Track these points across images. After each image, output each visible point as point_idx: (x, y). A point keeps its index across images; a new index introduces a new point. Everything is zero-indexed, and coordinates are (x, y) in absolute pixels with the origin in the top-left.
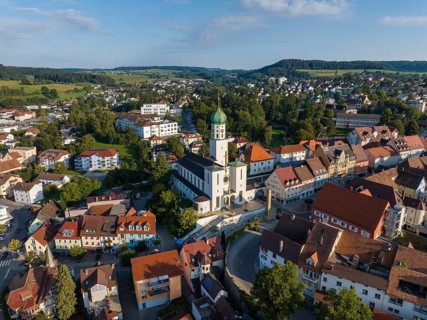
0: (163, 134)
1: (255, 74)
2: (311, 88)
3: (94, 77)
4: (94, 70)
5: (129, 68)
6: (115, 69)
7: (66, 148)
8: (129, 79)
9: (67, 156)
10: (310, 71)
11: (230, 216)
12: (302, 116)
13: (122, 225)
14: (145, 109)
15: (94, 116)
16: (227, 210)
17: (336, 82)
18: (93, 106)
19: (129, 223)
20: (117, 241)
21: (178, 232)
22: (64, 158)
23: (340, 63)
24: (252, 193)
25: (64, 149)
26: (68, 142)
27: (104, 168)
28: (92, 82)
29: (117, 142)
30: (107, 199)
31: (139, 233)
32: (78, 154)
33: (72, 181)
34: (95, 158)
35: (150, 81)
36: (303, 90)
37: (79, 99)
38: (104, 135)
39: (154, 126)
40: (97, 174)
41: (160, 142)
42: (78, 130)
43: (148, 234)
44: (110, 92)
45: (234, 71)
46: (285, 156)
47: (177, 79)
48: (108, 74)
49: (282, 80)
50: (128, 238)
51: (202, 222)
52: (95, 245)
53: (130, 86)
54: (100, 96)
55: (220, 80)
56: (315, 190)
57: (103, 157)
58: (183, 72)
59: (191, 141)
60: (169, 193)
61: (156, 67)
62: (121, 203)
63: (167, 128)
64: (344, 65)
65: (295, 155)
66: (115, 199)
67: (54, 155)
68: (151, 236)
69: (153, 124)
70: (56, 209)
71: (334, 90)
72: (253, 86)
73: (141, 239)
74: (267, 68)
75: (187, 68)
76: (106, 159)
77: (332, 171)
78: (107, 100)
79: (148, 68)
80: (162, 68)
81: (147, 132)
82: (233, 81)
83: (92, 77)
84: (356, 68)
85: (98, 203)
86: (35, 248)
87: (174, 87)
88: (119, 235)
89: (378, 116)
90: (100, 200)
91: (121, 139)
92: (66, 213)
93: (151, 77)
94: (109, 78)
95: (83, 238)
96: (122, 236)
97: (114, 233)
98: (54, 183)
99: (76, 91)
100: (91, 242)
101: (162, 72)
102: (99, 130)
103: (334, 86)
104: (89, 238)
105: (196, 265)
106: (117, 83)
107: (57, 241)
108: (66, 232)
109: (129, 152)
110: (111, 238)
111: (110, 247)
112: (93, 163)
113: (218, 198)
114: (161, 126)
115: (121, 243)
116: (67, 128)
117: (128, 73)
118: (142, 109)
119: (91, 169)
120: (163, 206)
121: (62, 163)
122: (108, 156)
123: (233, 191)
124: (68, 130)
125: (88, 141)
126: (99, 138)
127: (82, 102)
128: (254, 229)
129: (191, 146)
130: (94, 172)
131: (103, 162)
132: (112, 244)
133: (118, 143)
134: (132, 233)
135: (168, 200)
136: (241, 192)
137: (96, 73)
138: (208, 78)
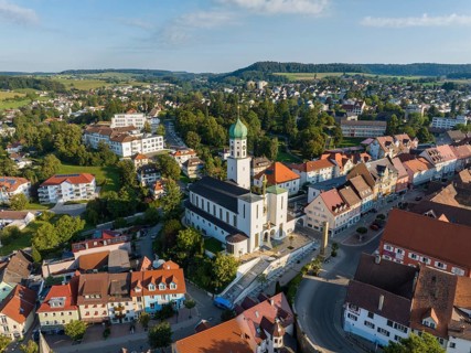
0: (146, 151)
1: (229, 78)
2: (297, 93)
3: (38, 82)
4: (36, 74)
5: (79, 72)
6: (62, 73)
7: (23, 174)
8: (81, 84)
9: (26, 185)
10: (287, 75)
11: (277, 258)
12: (303, 124)
13: (139, 284)
14: (118, 121)
15: (49, 130)
16: (268, 249)
17: (322, 85)
18: (43, 118)
19: (149, 281)
20: (132, 307)
21: (214, 286)
22: (22, 188)
23: (318, 66)
24: (292, 225)
25: (21, 176)
26: (22, 165)
27: (79, 199)
28: (35, 88)
29: (89, 163)
30: (101, 244)
31: (163, 294)
32: (41, 182)
33: (38, 218)
34: (65, 186)
35: (108, 87)
36: (288, 95)
37: (22, 109)
38: (71, 155)
39: (136, 141)
40: (71, 207)
41: (146, 162)
42: (31, 149)
43: (175, 293)
44: (61, 99)
45: (203, 75)
46: (311, 174)
47: (139, 84)
48: (54, 78)
49: (262, 84)
50: (148, 301)
51: (242, 270)
52: (100, 315)
53: (84, 92)
54: (49, 104)
55: (189, 84)
56: (362, 215)
57: (77, 185)
58: (145, 76)
59: (185, 158)
60: (189, 232)
61: (112, 71)
62: (121, 248)
63: (151, 143)
64: (322, 68)
65: (321, 172)
66: (112, 243)
67: (7, 185)
68: (180, 296)
69: (133, 139)
70: (26, 263)
71: (323, 94)
72: (230, 91)
73: (166, 301)
74: (241, 71)
75: (149, 71)
76: (81, 186)
77: (376, 191)
78: (59, 109)
79: (103, 72)
80: (120, 71)
81: (127, 150)
82: (205, 85)
83: (35, 83)
84: (335, 71)
85: (88, 251)
86: (7, 329)
87: (138, 93)
88: (135, 299)
89: (384, 123)
90: (91, 246)
91: (95, 160)
92: (44, 269)
93: (108, 81)
94: (57, 84)
95: (82, 307)
96: (139, 299)
97: (128, 296)
98: (14, 223)
99: (17, 99)
100: (93, 311)
101: (119, 76)
102: (63, 149)
103: (321, 90)
104: (91, 306)
105: (263, 337)
106: (68, 89)
107: (42, 315)
108: (55, 301)
109: (108, 176)
110: (123, 304)
111: (121, 317)
112: (63, 193)
113: (257, 235)
114: (144, 140)
115: (138, 309)
116: (15, 146)
117: (78, 77)
118: (113, 120)
119: (61, 201)
120: (183, 250)
121: (21, 195)
122: (82, 182)
123: (273, 225)
124: (16, 150)
125: (52, 164)
126: (65, 159)
127: (29, 113)
128: (315, 275)
129: (186, 164)
130: (66, 204)
131: (76, 191)
132: (124, 312)
133: (91, 165)
134: (152, 295)
135: (189, 242)
136: (281, 225)
137: (38, 78)
138: (176, 83)
